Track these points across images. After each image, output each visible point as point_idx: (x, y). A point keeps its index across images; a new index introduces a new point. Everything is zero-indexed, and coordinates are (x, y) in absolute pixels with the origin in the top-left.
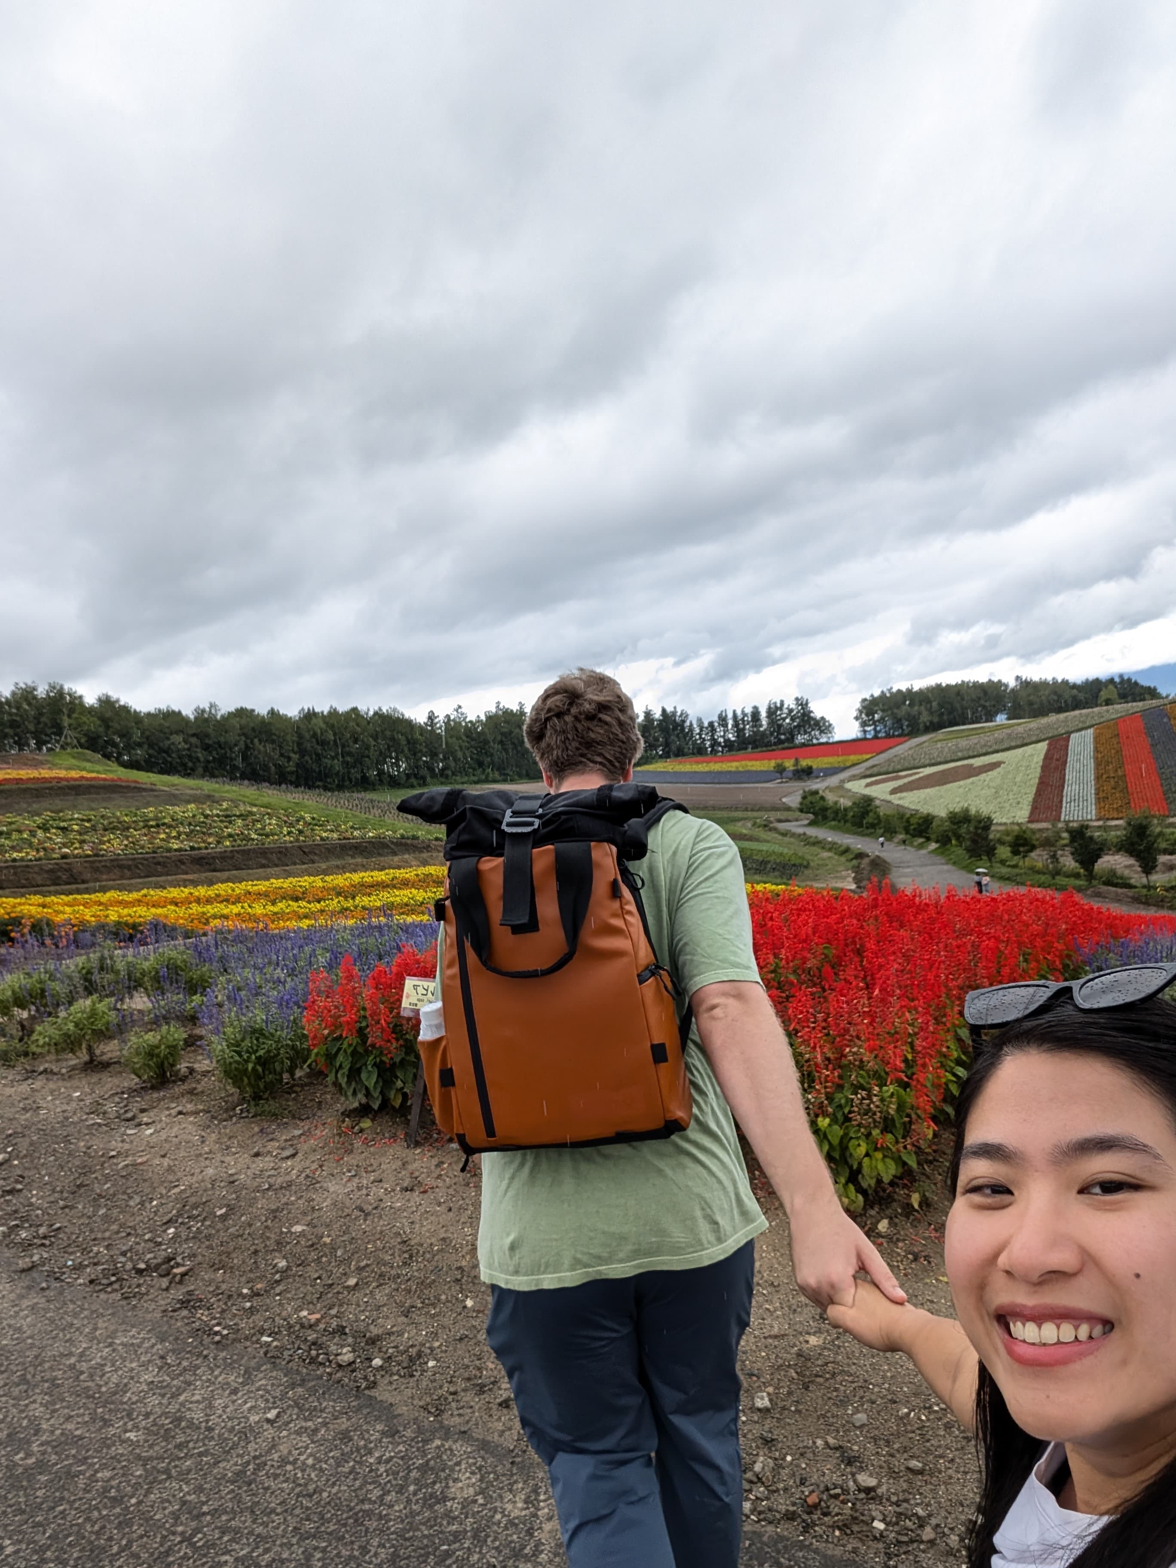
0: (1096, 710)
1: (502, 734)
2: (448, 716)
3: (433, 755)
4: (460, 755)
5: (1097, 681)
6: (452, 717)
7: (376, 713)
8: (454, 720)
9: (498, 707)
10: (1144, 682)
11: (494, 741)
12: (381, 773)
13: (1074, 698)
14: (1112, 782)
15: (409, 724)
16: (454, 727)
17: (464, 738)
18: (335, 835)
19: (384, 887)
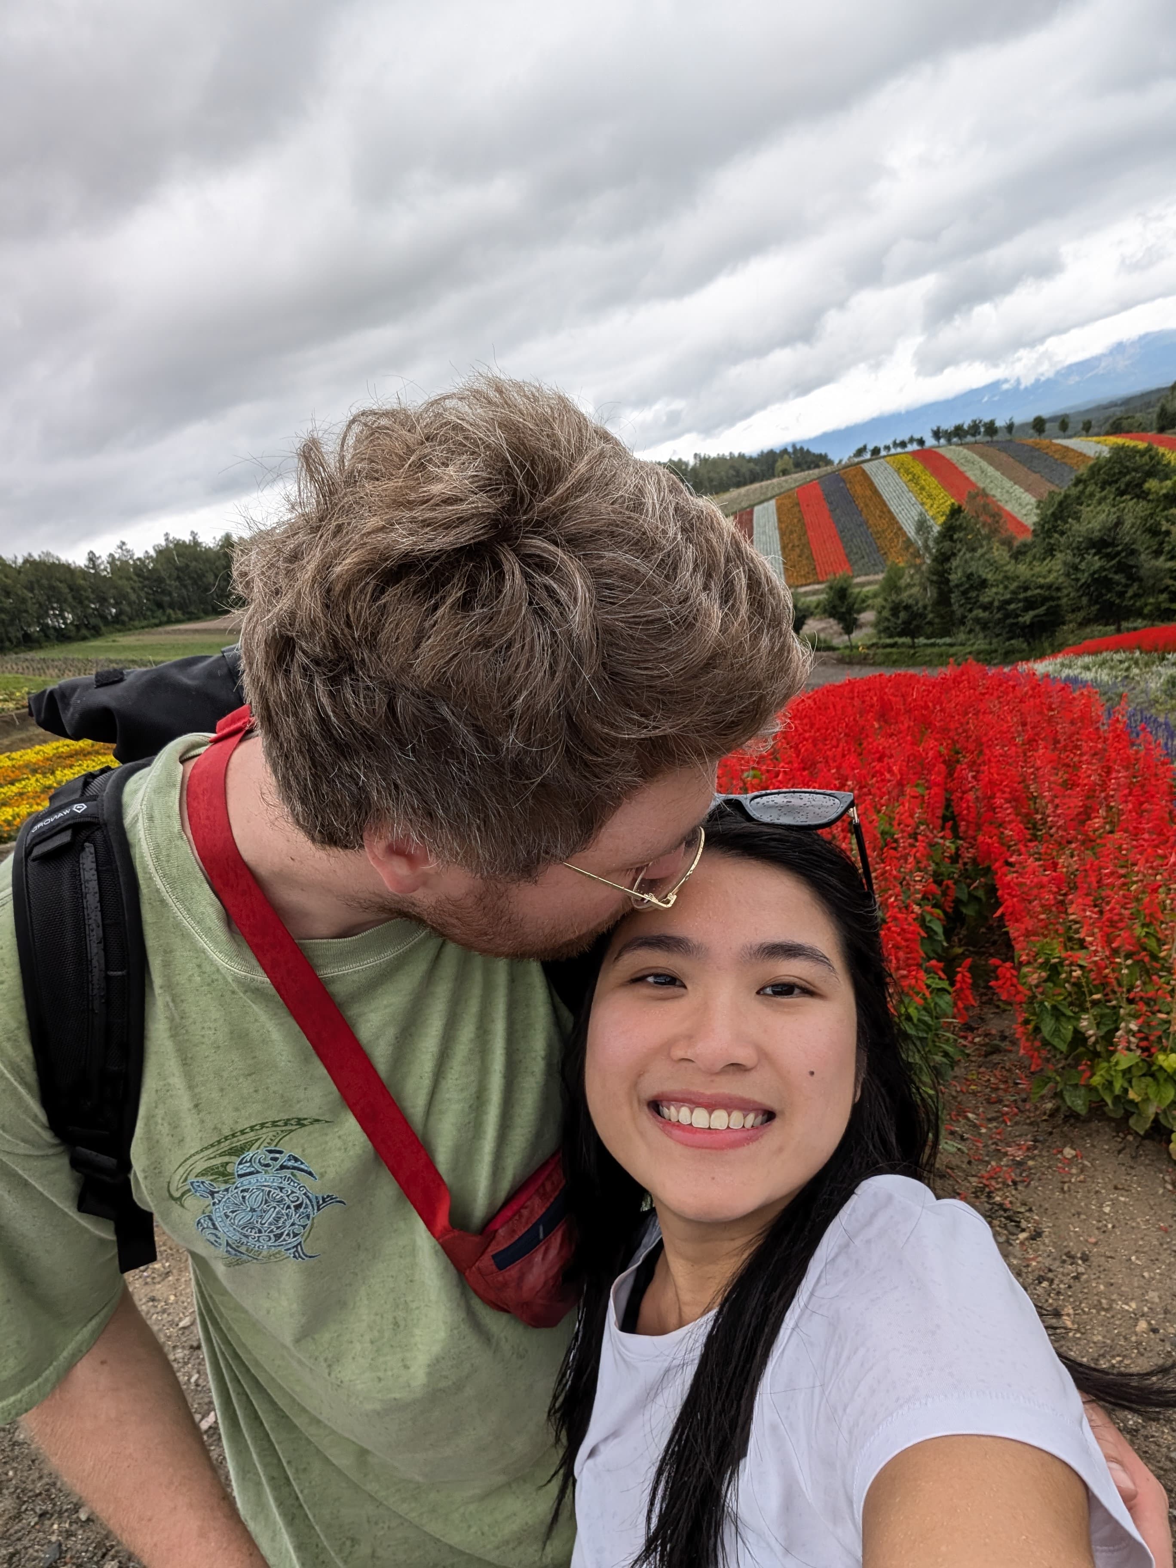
0: (775, 481)
1: (177, 569)
2: (111, 555)
3: (103, 600)
4: (133, 597)
5: (771, 453)
6: (117, 556)
7: (26, 561)
8: (119, 559)
9: (167, 539)
10: (816, 450)
11: (169, 577)
12: (45, 628)
13: (751, 471)
14: (798, 550)
15: (67, 569)
16: (119, 567)
17: (135, 578)
18: (11, 705)
19: (85, 755)
